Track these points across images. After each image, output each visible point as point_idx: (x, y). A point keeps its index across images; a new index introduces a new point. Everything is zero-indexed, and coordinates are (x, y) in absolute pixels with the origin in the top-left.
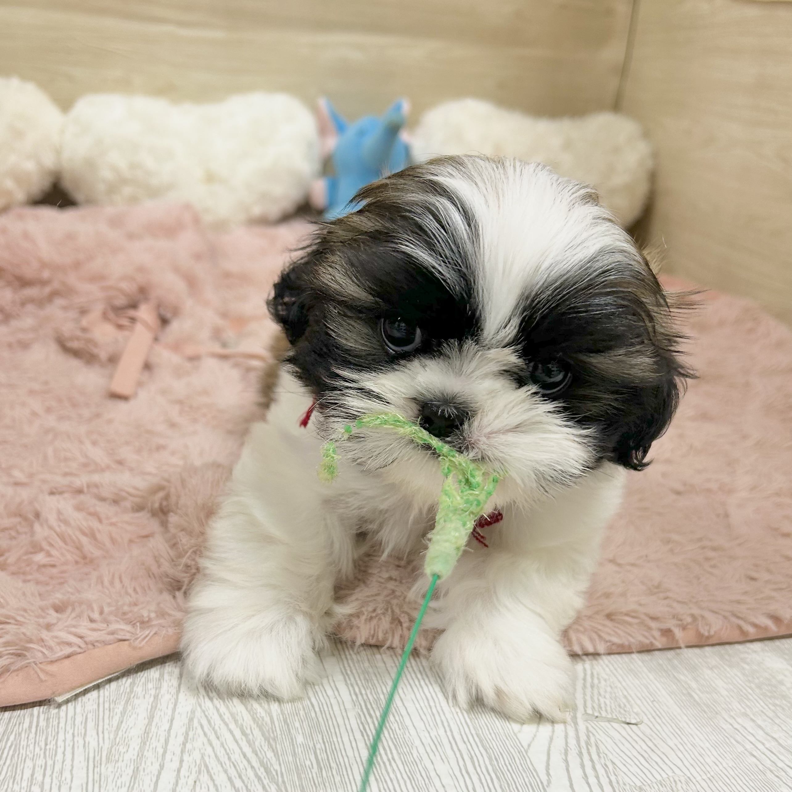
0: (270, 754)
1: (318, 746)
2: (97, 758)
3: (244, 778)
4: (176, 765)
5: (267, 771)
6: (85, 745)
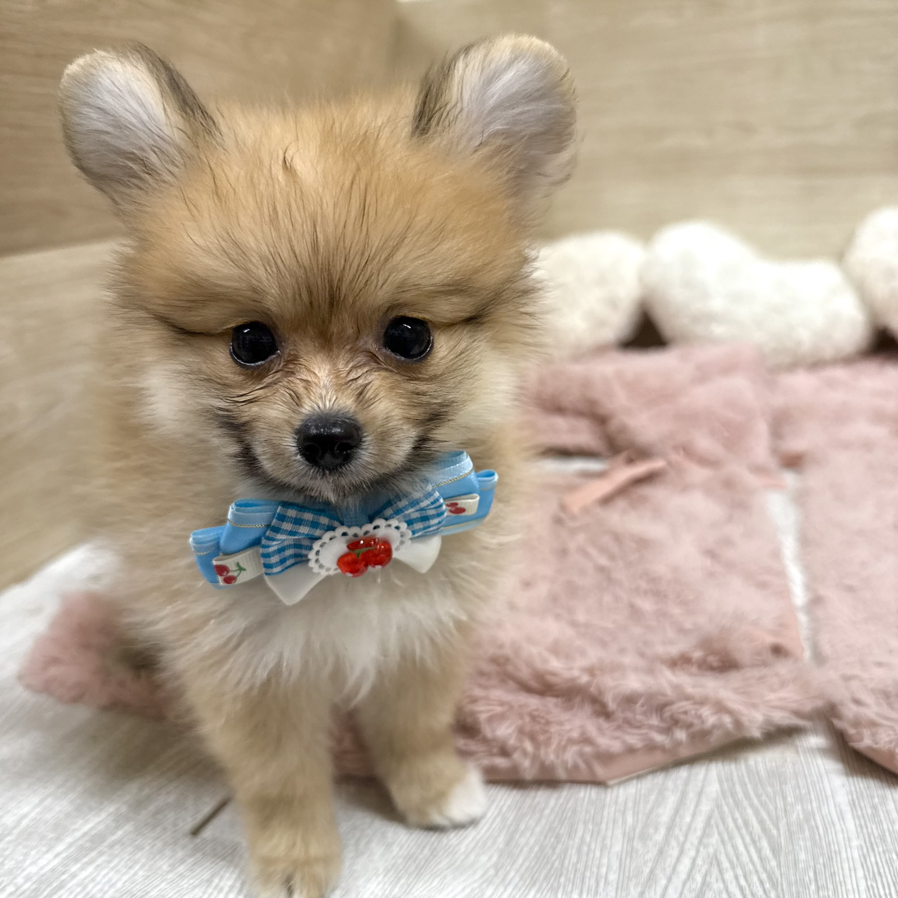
0: (774, 863)
1: (818, 866)
2: (632, 835)
3: (748, 878)
4: (693, 853)
5: (770, 878)
6: (624, 822)
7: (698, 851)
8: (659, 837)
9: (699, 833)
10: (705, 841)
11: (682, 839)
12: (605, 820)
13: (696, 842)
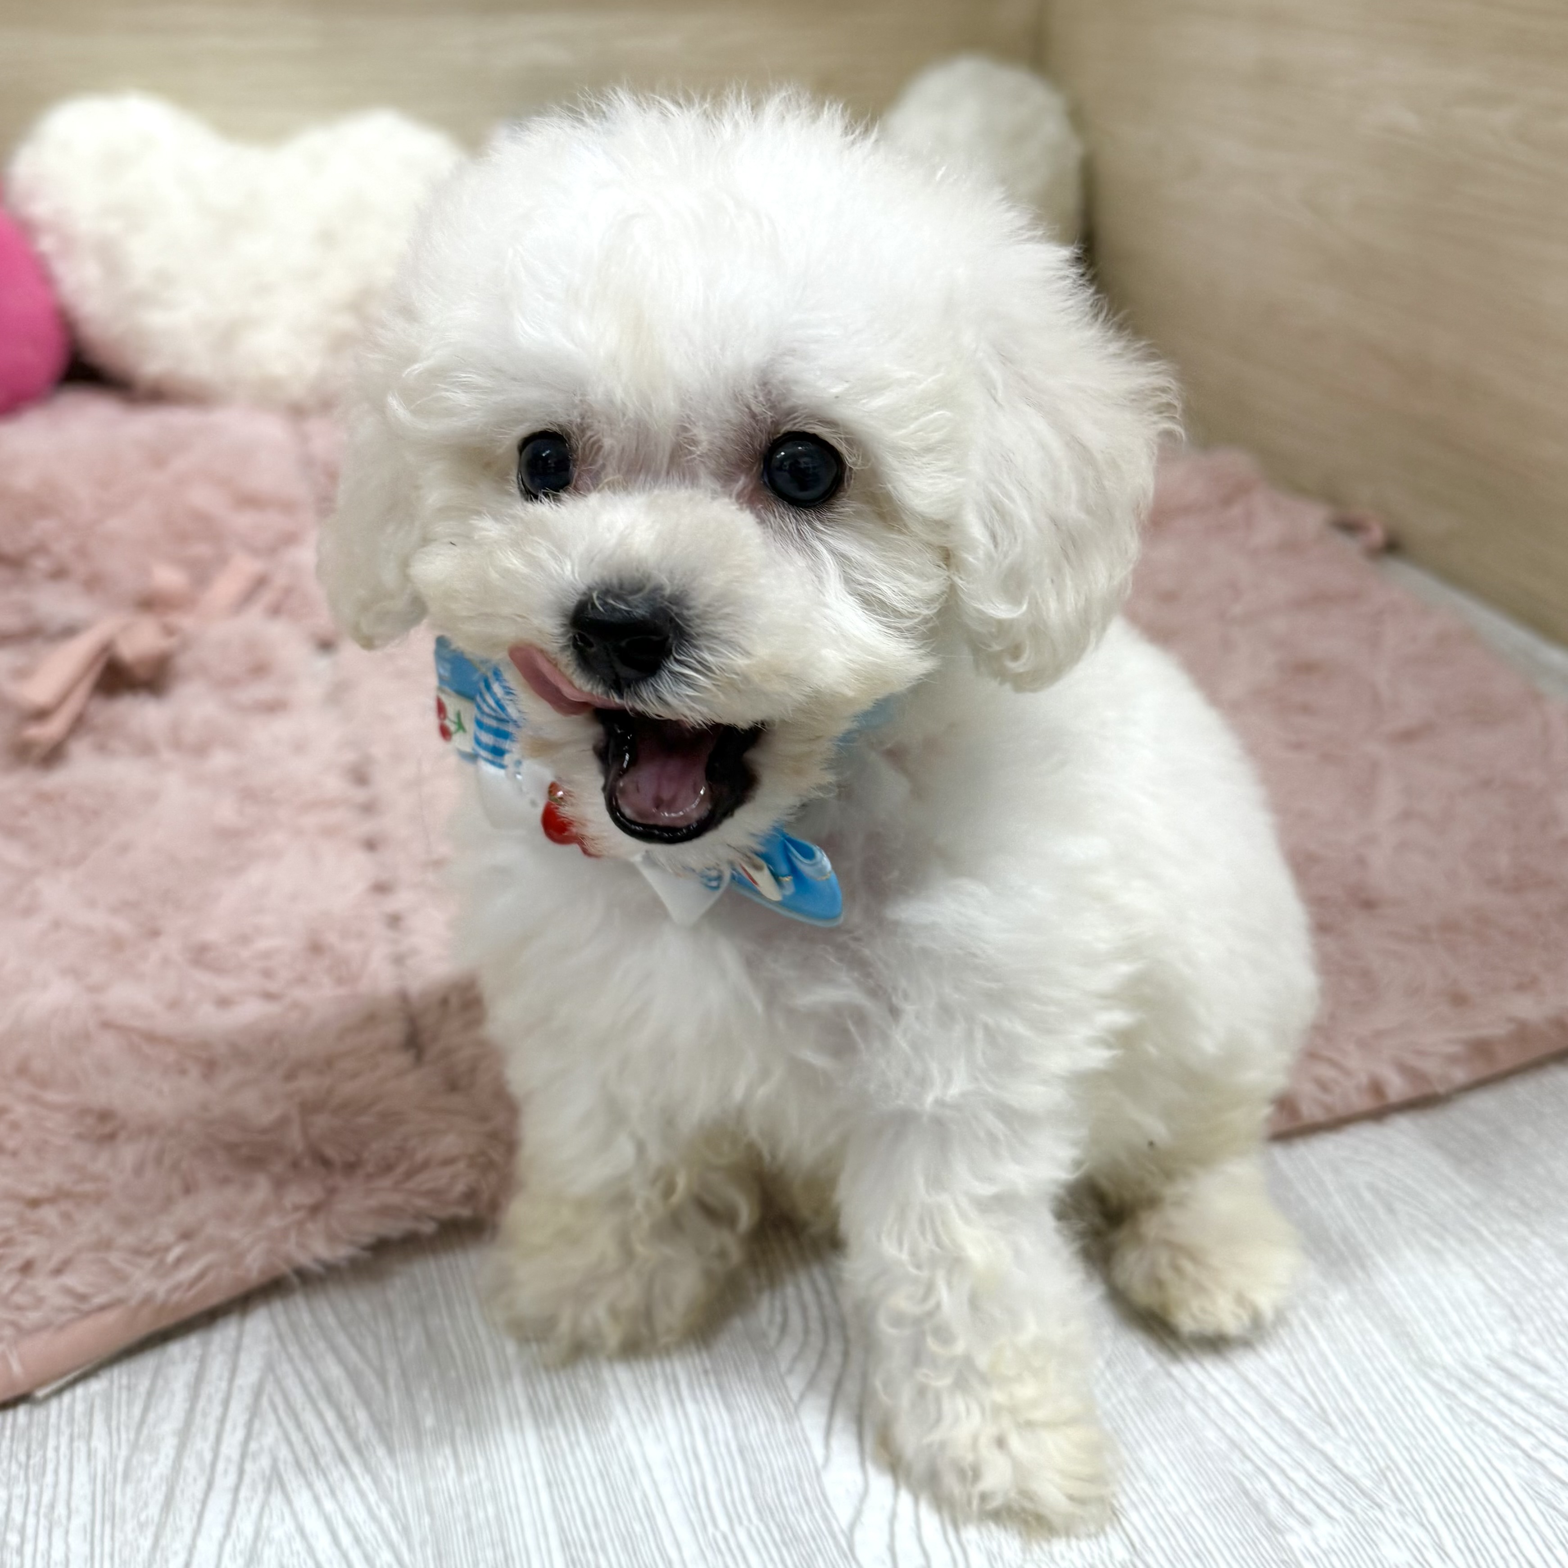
2: (109, 1477)
3: (338, 1495)
4: (232, 1478)
6: (90, 1455)
7: (241, 1473)
8: (163, 1466)
9: (240, 1434)
10: (253, 1446)
11: (208, 1456)
12: (50, 1467)
13: (235, 1455)
